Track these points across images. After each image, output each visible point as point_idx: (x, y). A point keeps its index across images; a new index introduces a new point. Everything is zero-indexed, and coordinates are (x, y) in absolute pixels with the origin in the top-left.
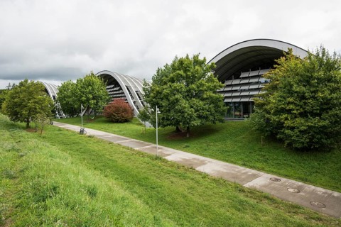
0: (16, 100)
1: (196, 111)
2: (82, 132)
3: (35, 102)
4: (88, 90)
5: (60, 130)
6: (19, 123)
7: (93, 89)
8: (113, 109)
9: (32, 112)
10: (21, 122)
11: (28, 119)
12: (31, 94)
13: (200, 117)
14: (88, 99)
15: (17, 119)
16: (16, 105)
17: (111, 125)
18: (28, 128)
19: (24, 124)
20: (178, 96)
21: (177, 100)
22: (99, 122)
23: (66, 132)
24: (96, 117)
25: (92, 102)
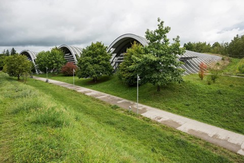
0: (12, 65)
1: (95, 70)
2: (47, 81)
3: (22, 66)
4: (52, 58)
5: (36, 81)
6: (14, 77)
7: (56, 57)
8: (66, 68)
9: (21, 71)
10: (15, 77)
11: (19, 75)
12: (20, 61)
13: (97, 73)
14: (53, 63)
15: (13, 75)
16: (12, 67)
17: (64, 77)
18: (19, 80)
19: (17, 78)
20: (88, 63)
21: (87, 65)
22: (59, 76)
23: (39, 82)
24: (59, 73)
25: (55, 64)
